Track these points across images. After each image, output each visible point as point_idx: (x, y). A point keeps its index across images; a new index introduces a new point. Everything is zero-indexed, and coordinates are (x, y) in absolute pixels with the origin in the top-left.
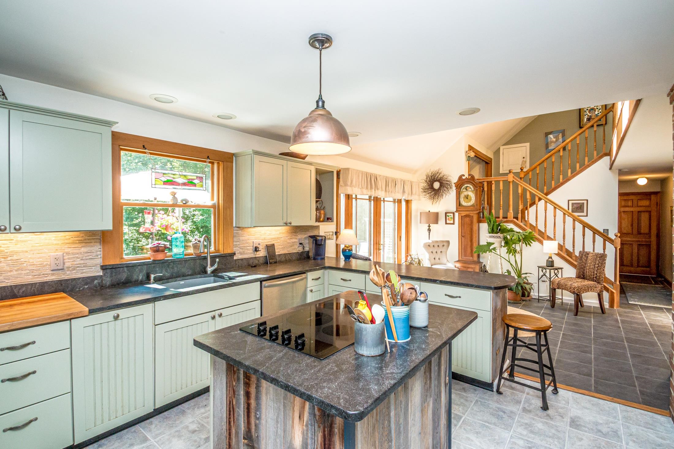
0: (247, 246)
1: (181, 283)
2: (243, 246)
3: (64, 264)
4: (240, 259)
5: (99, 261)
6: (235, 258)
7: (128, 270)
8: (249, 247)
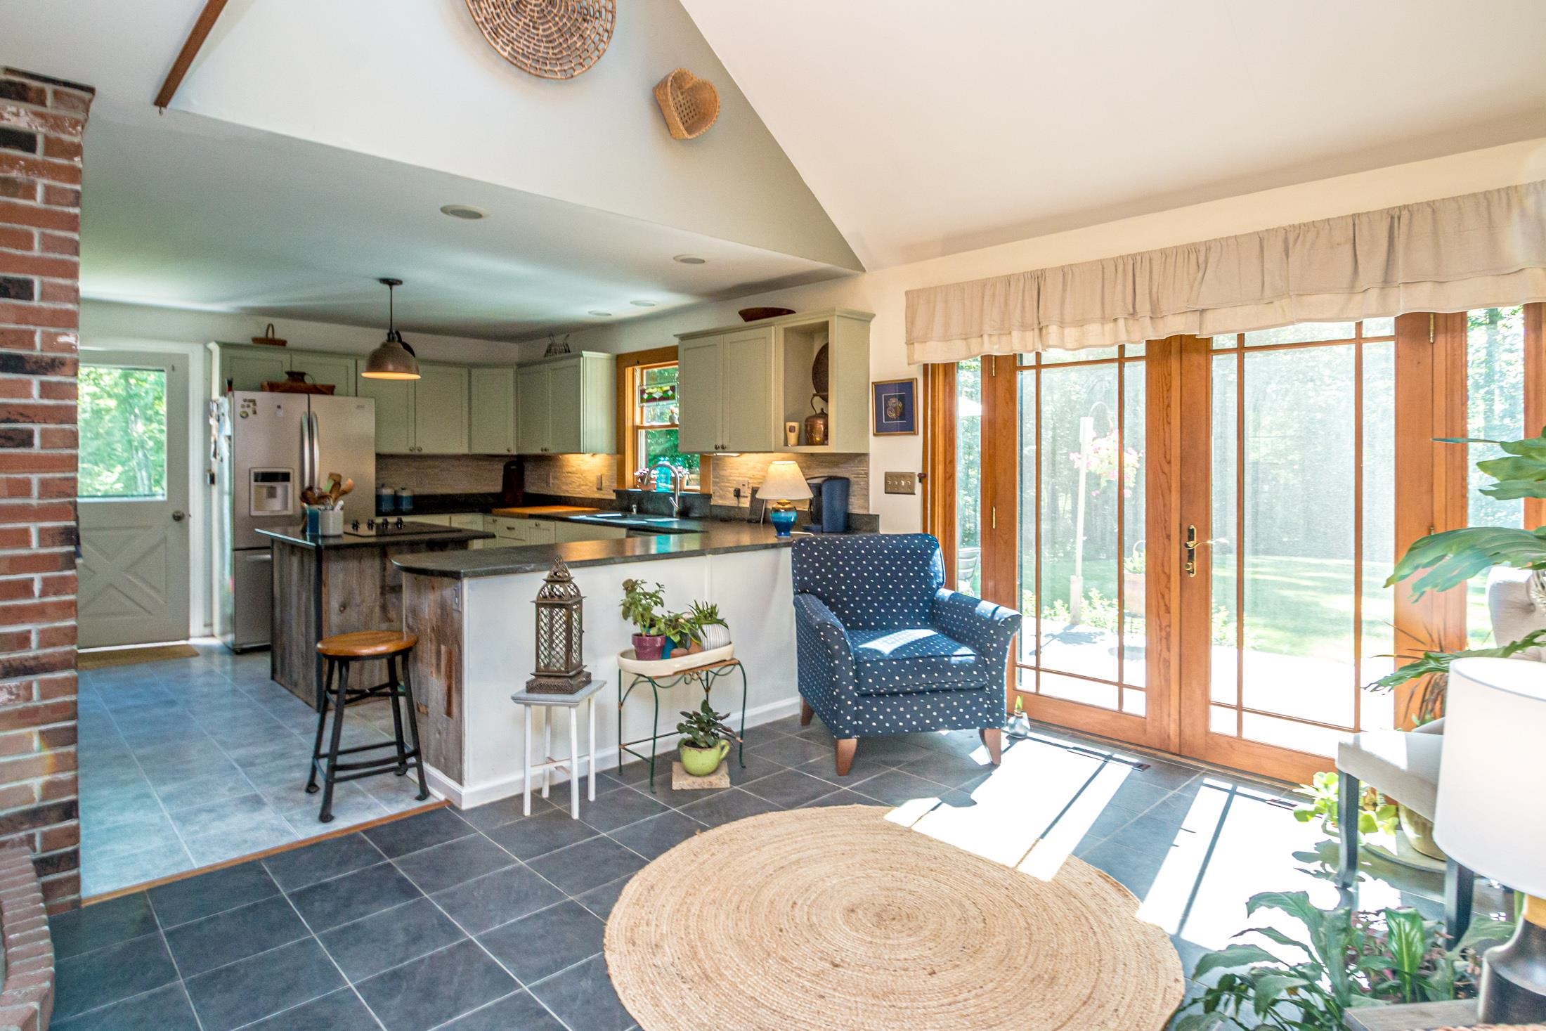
3: (602, 484)
7: (625, 496)
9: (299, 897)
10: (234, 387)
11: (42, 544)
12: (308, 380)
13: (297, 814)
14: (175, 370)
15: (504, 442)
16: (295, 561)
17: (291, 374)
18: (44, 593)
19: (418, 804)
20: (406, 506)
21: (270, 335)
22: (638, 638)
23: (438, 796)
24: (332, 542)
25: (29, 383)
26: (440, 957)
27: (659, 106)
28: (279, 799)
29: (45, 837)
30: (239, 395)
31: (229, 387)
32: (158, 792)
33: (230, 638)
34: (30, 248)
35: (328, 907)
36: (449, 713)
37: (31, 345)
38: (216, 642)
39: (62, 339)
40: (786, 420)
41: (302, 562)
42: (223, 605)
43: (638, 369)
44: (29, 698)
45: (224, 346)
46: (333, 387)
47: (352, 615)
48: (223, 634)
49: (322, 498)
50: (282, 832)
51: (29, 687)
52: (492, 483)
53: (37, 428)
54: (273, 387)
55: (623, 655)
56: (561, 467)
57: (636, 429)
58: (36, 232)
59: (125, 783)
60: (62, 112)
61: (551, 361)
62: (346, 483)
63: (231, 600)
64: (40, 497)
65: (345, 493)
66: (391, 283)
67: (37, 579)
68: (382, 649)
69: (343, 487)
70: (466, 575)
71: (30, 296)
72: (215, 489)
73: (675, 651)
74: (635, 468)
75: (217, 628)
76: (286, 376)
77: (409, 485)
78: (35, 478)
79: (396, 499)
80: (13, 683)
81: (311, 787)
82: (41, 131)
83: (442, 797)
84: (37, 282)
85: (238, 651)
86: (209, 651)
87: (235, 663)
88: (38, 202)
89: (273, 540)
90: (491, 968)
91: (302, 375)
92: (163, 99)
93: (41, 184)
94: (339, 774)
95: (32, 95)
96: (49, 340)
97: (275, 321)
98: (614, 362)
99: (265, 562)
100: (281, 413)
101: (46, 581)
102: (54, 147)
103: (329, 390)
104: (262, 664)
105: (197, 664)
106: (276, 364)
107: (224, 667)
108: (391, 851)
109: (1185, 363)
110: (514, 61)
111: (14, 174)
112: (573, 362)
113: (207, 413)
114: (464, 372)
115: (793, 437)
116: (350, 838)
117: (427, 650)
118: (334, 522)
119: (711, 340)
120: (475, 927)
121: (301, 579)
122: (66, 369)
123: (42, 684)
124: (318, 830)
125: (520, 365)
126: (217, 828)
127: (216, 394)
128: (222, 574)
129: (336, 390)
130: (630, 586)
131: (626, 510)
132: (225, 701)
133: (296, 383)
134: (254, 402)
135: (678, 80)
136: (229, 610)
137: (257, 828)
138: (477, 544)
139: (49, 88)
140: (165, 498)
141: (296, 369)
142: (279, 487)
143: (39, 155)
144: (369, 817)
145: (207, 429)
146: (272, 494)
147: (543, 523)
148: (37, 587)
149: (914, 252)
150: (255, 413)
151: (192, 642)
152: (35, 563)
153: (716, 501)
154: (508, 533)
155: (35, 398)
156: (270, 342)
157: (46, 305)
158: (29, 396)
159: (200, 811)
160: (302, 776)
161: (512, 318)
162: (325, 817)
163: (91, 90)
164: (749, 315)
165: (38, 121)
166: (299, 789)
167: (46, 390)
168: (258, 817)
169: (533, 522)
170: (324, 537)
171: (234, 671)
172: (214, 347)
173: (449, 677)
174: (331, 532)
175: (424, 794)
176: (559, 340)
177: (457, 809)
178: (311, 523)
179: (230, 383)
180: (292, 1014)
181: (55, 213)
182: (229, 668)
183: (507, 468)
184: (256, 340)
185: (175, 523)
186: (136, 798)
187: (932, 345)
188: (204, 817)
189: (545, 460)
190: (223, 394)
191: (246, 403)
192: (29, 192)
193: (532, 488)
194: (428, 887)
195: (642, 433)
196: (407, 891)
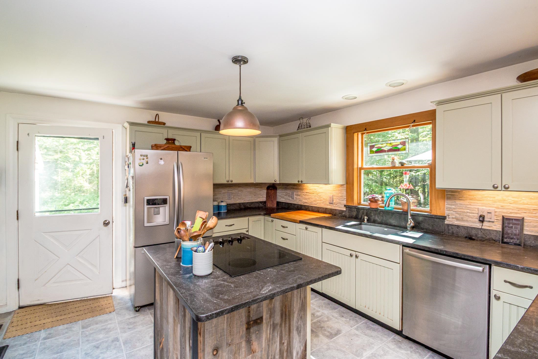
0: (467, 212)
1: (385, 229)
2: (460, 212)
3: (333, 201)
4: (456, 225)
5: (345, 202)
6: (446, 222)
7: (356, 210)
8: (471, 214)
10: (136, 147)
12: (177, 143)
15: (272, 176)
17: (167, 140)
21: (157, 120)
30: (139, 152)
31: (133, 147)
43: (360, 134)
45: (132, 124)
46: (191, 147)
54: (157, 147)
56: (302, 189)
57: (360, 170)
76: (165, 142)
91: (174, 140)
98: (344, 131)
100: (162, 162)
103: (188, 149)
106: (160, 135)
112: (322, 130)
114: (252, 140)
129: (192, 149)
131: (356, 219)
133: (170, 145)
134: (147, 156)
141: (170, 137)
142: (161, 207)
146: (157, 212)
147: (312, 227)
150: (147, 163)
156: (157, 123)
169: (303, 226)
172: (127, 125)
176: (305, 121)
179: (134, 145)
183: (268, 189)
184: (149, 122)
189: (291, 185)
190: (130, 151)
191: (143, 157)
193: (282, 199)
195: (363, 171)
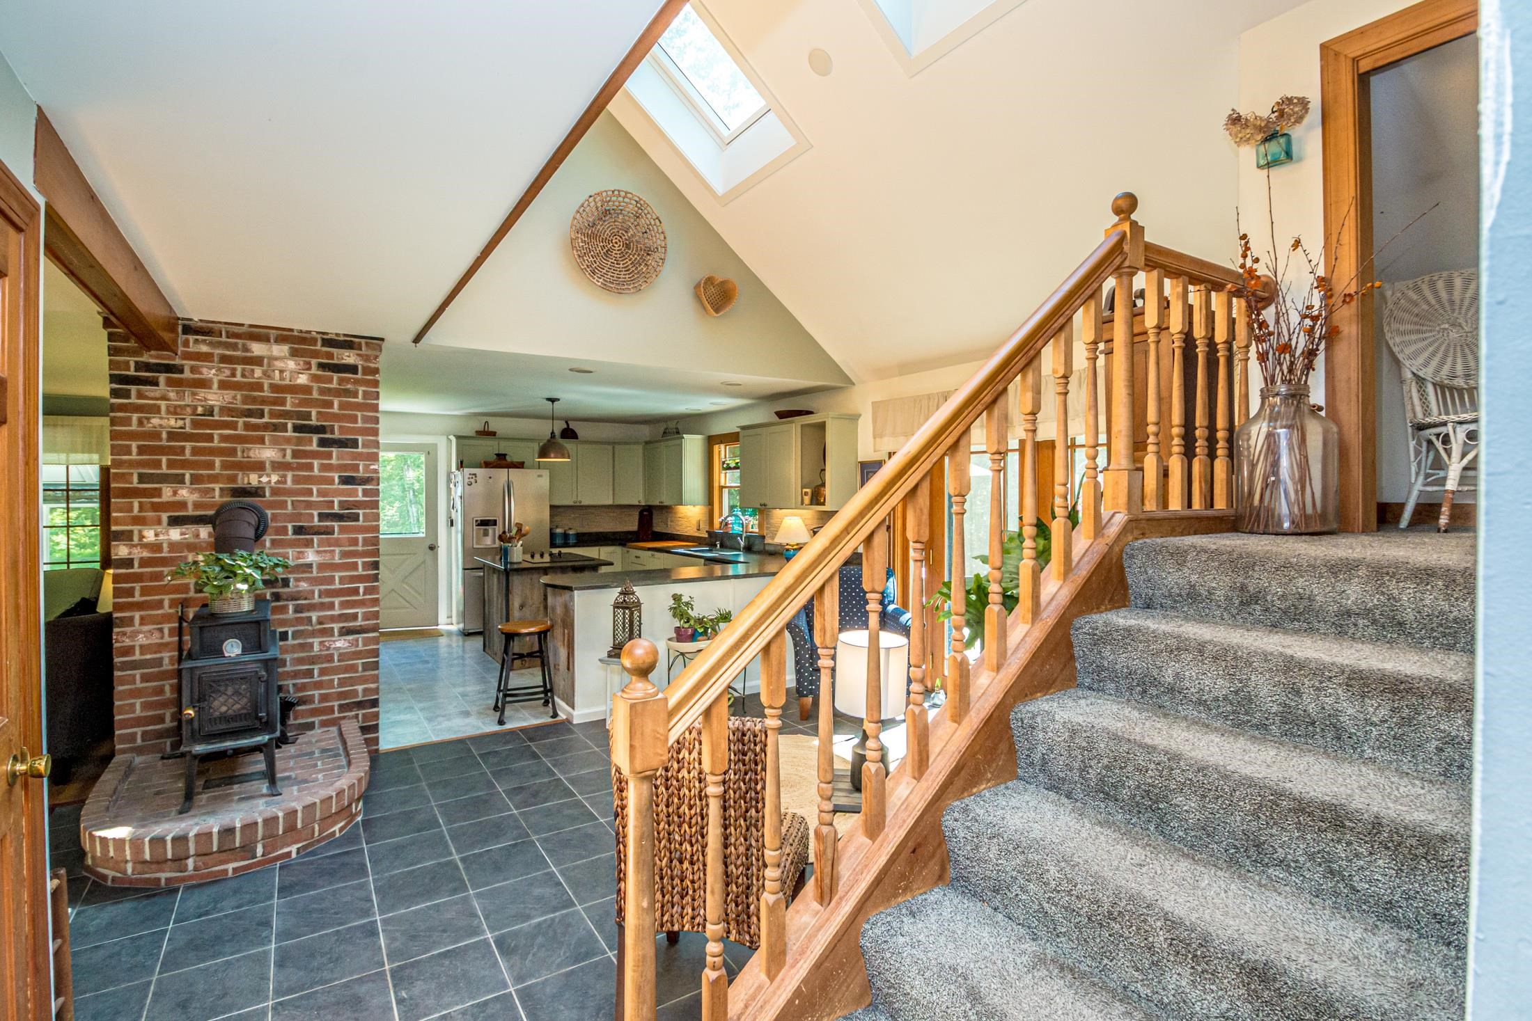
9: (481, 756)
10: (464, 465)
11: (364, 569)
12: (508, 458)
13: (487, 720)
14: (430, 452)
15: (636, 496)
16: (495, 577)
17: (498, 455)
18: (365, 594)
19: (551, 720)
20: (572, 541)
21: (487, 429)
22: (678, 630)
23: (562, 716)
24: (515, 566)
25: (357, 490)
26: (544, 783)
27: (697, 297)
28: (479, 713)
29: (364, 715)
30: (467, 471)
31: (461, 465)
32: (417, 706)
33: (461, 626)
34: (356, 422)
35: (495, 760)
36: (568, 669)
37: (358, 471)
38: (454, 628)
39: (372, 467)
40: (803, 487)
41: (498, 579)
42: (457, 607)
43: (722, 446)
44: (357, 646)
45: (458, 437)
46: (523, 463)
47: (527, 611)
48: (458, 623)
49: (510, 539)
50: (479, 728)
51: (357, 640)
52: (632, 525)
53: (361, 512)
54: (487, 465)
55: (670, 640)
56: (675, 513)
57: (721, 488)
58: (359, 414)
59: (402, 701)
60: (370, 352)
61: (667, 440)
62: (525, 528)
63: (462, 601)
64: (363, 546)
65: (524, 535)
66: (553, 400)
67: (361, 586)
68: (532, 630)
69: (523, 532)
70: (576, 589)
71: (357, 447)
72: (453, 528)
73: (700, 638)
74: (721, 515)
75: (454, 620)
76: (495, 457)
77: (575, 526)
78: (360, 537)
79: (566, 536)
80: (350, 638)
81: (496, 708)
82: (360, 363)
83: (564, 717)
84: (360, 439)
85: (466, 634)
86: (450, 634)
87: (464, 641)
88: (360, 399)
89: (485, 564)
90: (567, 789)
91: (505, 455)
92: (417, 340)
93: (361, 389)
94: (508, 699)
95: (356, 346)
96: (366, 467)
97: (489, 419)
98: (707, 442)
99: (480, 577)
100: (491, 481)
101: (365, 588)
102: (367, 371)
103: (520, 465)
104: (478, 642)
105: (443, 641)
106: (489, 448)
107: (457, 642)
108: (531, 740)
109: (1041, 455)
110: (605, 287)
111: (349, 386)
112: (677, 442)
113: (449, 480)
114: (610, 447)
115: (807, 499)
116: (512, 732)
117: (558, 631)
118: (517, 553)
119: (758, 431)
120: (564, 773)
121: (499, 588)
122: (374, 482)
123: (364, 639)
124: (497, 728)
125: (647, 443)
126: (446, 724)
127: (454, 469)
128: (457, 584)
129: (525, 465)
130: (677, 598)
131: (712, 546)
132: (455, 662)
133: (501, 461)
134: (475, 474)
135: (710, 280)
136: (461, 608)
137: (466, 725)
138: (604, 569)
139: (363, 341)
140: (424, 535)
141: (501, 452)
142: (490, 529)
143: (359, 376)
144: (525, 724)
145: (449, 490)
146: (486, 534)
147: (657, 554)
148: (361, 591)
149: (882, 373)
150: (476, 481)
151: (439, 627)
152: (360, 579)
153: (768, 541)
154: (636, 560)
155: (360, 497)
156: (486, 433)
157: (365, 450)
158: (357, 496)
159: (438, 716)
160: (492, 702)
161: (640, 413)
162: (501, 722)
163: (382, 340)
164: (782, 415)
165: (359, 358)
166: (489, 709)
167: (365, 493)
168: (468, 720)
169: (650, 553)
170: (511, 563)
171: (463, 646)
172: (453, 438)
173: (569, 647)
174: (515, 561)
175: (555, 715)
176: (672, 425)
177: (570, 723)
178: (504, 553)
179: (462, 462)
180: (472, 798)
181: (367, 404)
182: (461, 643)
183: (641, 514)
184: (478, 433)
185: (431, 552)
186: (406, 709)
187: (886, 439)
188: (440, 719)
189: (666, 509)
190: (458, 469)
191: (471, 476)
192: (355, 395)
193: (658, 527)
194: (546, 756)
195: (726, 491)
196: (535, 756)
